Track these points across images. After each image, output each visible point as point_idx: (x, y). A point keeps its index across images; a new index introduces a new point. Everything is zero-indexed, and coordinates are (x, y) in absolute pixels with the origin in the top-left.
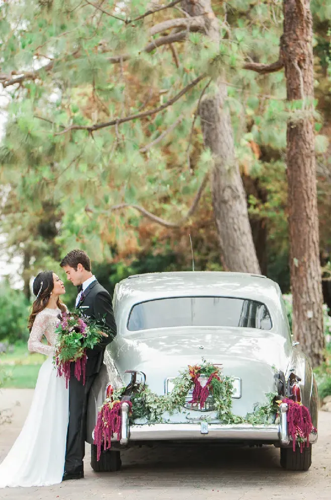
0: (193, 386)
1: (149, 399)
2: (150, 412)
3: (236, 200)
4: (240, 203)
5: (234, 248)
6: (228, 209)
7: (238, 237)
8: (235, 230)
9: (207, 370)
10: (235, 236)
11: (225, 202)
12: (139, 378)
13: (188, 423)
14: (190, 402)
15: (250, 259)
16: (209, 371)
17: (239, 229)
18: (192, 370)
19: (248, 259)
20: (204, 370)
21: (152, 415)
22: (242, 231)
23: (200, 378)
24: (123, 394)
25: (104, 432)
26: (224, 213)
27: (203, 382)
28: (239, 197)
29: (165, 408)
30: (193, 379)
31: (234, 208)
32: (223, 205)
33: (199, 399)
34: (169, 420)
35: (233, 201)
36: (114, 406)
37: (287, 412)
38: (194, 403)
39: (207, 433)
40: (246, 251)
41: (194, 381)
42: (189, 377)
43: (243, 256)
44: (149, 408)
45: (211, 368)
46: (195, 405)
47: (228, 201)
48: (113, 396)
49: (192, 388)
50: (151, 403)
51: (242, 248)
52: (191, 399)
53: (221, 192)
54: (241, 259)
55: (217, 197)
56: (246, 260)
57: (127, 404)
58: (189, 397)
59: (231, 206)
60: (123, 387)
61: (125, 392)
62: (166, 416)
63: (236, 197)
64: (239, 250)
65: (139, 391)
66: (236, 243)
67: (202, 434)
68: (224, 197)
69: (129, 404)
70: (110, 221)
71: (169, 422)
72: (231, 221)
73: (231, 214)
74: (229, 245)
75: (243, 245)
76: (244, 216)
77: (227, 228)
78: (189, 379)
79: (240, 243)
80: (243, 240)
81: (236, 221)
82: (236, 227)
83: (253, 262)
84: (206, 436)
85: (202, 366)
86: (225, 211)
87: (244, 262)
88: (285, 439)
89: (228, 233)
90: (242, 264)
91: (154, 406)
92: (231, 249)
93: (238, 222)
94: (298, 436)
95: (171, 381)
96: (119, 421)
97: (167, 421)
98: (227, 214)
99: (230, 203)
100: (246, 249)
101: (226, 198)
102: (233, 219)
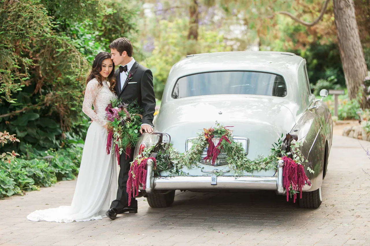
0: (208, 145)
1: (172, 156)
2: (174, 166)
3: (348, 8)
4: (351, 9)
5: (346, 38)
6: (343, 13)
7: (349, 31)
8: (347, 27)
9: (219, 132)
10: (347, 31)
11: (341, 9)
12: (165, 139)
13: (203, 176)
14: (205, 158)
15: (357, 45)
16: (221, 134)
17: (350, 26)
18: (207, 133)
19: (355, 45)
20: (216, 132)
21: (175, 169)
22: (351, 27)
23: (214, 138)
24: (152, 152)
25: (133, 183)
26: (340, 16)
27: (216, 141)
28: (350, 5)
29: (184, 163)
30: (207, 140)
31: (346, 12)
32: (339, 11)
33: (212, 156)
34: (188, 174)
35: (346, 8)
36: (142, 162)
37: (283, 167)
38: (208, 159)
39: (216, 184)
40: (354, 40)
41: (209, 141)
42: (204, 138)
43: (352, 43)
44: (172, 163)
45: (223, 130)
46: (208, 161)
47: (343, 8)
48: (144, 153)
49: (207, 147)
50: (173, 159)
51: (351, 38)
52: (206, 156)
53: (338, 3)
54: (351, 45)
55: (336, 6)
56: (354, 45)
57: (152, 160)
58: (205, 154)
59: (344, 12)
60: (153, 146)
61: (155, 150)
62: (185, 169)
63: (348, 6)
64: (350, 40)
65: (165, 149)
66: (348, 35)
67: (212, 185)
68: (340, 6)
69: (153, 160)
70: (264, 22)
71: (189, 175)
72: (344, 21)
73: (345, 17)
74: (343, 36)
75: (352, 36)
76: (353, 17)
77: (342, 25)
78: (204, 140)
79: (350, 35)
80: (352, 33)
81: (347, 21)
82: (348, 25)
83: (358, 47)
84: (216, 186)
85: (215, 128)
86: (341, 15)
87: (353, 46)
88: (281, 190)
89: (342, 29)
90: (351, 48)
91: (175, 162)
92: (344, 38)
93: (349, 21)
94: (291, 189)
95: (190, 141)
96: (144, 174)
97: (187, 174)
98: (342, 17)
99: (344, 9)
100: (354, 38)
101: (342, 7)
102: (346, 20)
